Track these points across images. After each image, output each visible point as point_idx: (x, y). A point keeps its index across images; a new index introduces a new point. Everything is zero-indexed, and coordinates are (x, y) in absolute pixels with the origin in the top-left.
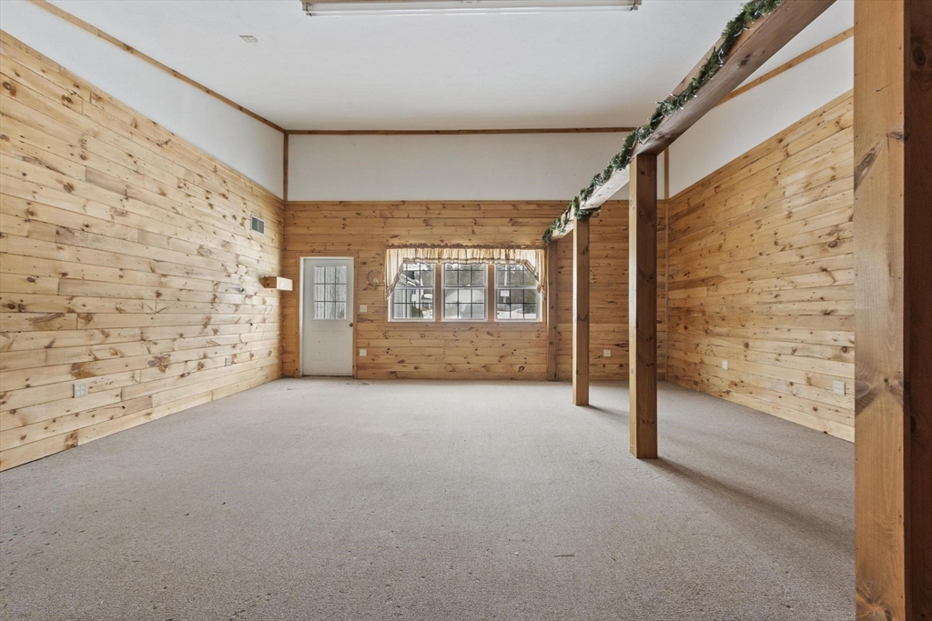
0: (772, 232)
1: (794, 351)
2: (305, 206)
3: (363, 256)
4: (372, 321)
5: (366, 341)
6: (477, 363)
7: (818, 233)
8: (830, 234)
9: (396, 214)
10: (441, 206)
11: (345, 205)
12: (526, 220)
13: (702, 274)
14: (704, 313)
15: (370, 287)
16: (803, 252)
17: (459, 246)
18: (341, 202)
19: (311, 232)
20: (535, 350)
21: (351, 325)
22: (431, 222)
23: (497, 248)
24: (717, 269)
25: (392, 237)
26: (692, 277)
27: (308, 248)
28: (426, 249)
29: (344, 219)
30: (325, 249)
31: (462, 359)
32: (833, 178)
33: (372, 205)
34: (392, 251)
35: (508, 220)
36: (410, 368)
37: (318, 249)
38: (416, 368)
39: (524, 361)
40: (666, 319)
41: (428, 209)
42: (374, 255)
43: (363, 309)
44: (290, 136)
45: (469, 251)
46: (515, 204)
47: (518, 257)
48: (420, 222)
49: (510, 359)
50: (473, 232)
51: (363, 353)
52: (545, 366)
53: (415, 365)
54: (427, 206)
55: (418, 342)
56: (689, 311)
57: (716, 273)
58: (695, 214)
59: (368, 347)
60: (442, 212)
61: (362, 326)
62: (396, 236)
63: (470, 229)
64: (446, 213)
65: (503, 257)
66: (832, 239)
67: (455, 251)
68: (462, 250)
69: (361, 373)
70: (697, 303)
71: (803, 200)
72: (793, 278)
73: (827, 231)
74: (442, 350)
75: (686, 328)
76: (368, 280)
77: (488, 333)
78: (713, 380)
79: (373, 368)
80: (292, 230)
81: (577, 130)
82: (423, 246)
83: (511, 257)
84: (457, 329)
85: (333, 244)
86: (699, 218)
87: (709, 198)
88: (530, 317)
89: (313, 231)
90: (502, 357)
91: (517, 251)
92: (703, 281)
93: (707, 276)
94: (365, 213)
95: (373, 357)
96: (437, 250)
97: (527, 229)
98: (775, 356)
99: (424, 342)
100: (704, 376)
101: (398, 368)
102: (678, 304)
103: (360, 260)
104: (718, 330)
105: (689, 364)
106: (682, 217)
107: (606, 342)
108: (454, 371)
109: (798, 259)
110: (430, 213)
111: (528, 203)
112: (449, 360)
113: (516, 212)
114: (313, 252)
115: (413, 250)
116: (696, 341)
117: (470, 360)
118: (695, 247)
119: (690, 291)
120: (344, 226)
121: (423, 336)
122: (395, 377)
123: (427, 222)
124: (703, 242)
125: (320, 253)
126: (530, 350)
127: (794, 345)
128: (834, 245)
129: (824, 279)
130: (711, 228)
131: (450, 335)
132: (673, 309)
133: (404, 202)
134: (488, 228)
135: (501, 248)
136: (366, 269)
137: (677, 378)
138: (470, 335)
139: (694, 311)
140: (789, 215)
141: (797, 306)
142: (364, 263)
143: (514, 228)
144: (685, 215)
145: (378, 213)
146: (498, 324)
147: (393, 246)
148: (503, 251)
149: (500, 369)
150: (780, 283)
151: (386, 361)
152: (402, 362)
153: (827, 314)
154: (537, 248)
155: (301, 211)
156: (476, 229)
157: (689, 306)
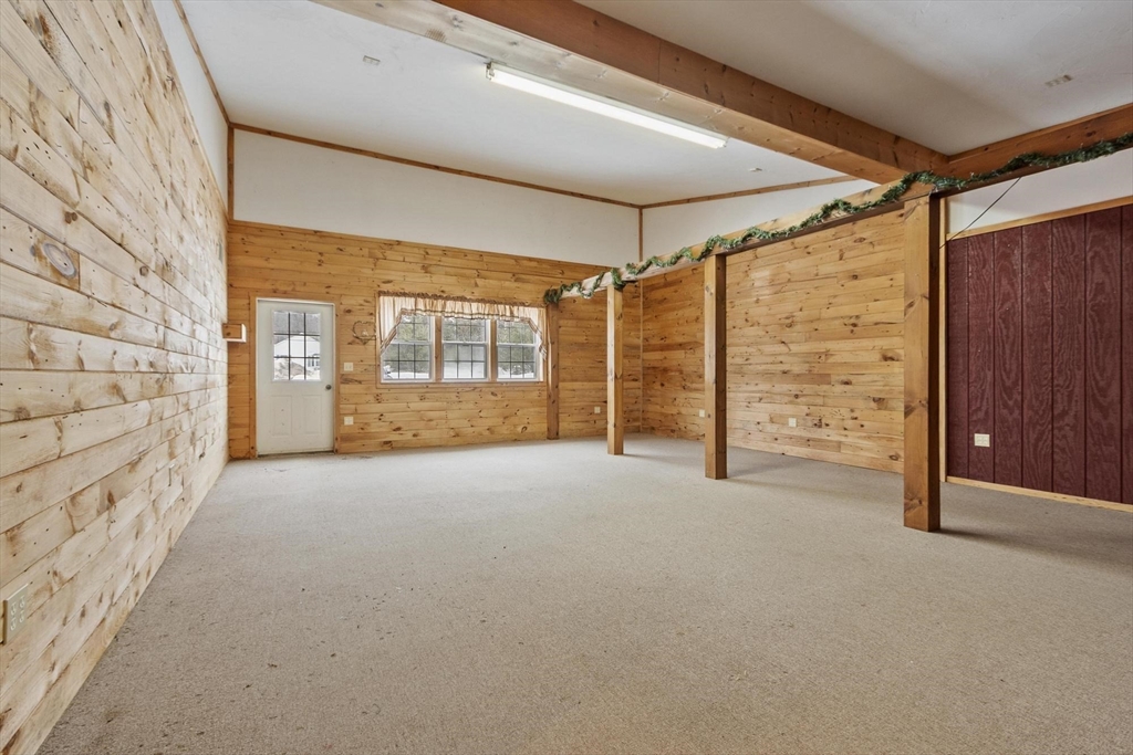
0: (743, 312)
1: (761, 399)
2: (261, 230)
3: (348, 302)
4: (360, 382)
5: (353, 406)
6: (482, 426)
7: (779, 316)
8: (787, 318)
9: (389, 254)
10: (441, 252)
11: (321, 237)
12: (528, 277)
13: (680, 340)
14: (681, 372)
15: (357, 340)
16: (768, 329)
17: (463, 299)
18: (316, 232)
19: (271, 266)
20: (537, 409)
21: (329, 388)
22: (432, 269)
23: (501, 303)
24: (695, 336)
25: (384, 282)
26: (668, 342)
27: (268, 286)
28: (427, 300)
29: (320, 254)
30: (293, 290)
31: (465, 423)
32: (789, 280)
33: (360, 241)
34: (386, 298)
35: (511, 275)
36: (408, 436)
37: (283, 288)
38: (414, 435)
39: (526, 421)
40: (641, 377)
41: (427, 253)
42: (362, 302)
43: (348, 367)
44: (236, 132)
45: (474, 305)
46: (517, 259)
47: (522, 315)
48: (418, 268)
49: (514, 420)
50: (476, 285)
51: (349, 421)
52: (545, 426)
53: (414, 432)
54: (426, 250)
55: (417, 405)
56: (665, 370)
57: (693, 339)
58: (672, 288)
59: (355, 413)
60: (443, 259)
61: (345, 389)
62: (389, 282)
63: (473, 281)
64: (447, 261)
65: (508, 314)
66: (789, 321)
67: (459, 303)
68: (466, 304)
69: (345, 446)
70: (675, 363)
71: (767, 292)
72: (760, 347)
73: (784, 316)
74: (443, 413)
75: (662, 385)
76: (353, 333)
77: (492, 393)
78: (690, 427)
79: (361, 438)
80: (241, 260)
81: (573, 194)
82: (424, 296)
83: (516, 314)
84: (460, 390)
85: (305, 284)
86: (676, 291)
87: (686, 277)
88: (529, 376)
89: (274, 263)
90: (505, 418)
91: (521, 308)
92: (681, 346)
93: (684, 341)
94: (349, 250)
95: (361, 426)
96: (440, 301)
97: (529, 287)
98: (746, 404)
99: (425, 405)
100: (682, 425)
101: (394, 437)
102: (652, 364)
103: (342, 307)
104: (694, 386)
105: (666, 416)
106: (657, 288)
107: (596, 399)
108: (457, 435)
109: (764, 333)
110: (429, 258)
111: (530, 259)
112: (453, 424)
113: (520, 268)
114: (275, 293)
115: (413, 300)
116: (674, 396)
117: (474, 423)
118: (672, 316)
119: (666, 353)
120: (320, 263)
121: (422, 399)
122: (390, 448)
123: (426, 269)
124: (680, 313)
125: (285, 294)
126: (532, 410)
127: (758, 395)
128: (790, 326)
129: (783, 348)
130: (689, 302)
131: (453, 396)
132: (649, 368)
133: (399, 243)
134: (491, 281)
135: (506, 304)
136: (352, 318)
137: (653, 428)
138: (474, 395)
139: (672, 371)
140: (757, 301)
141: (764, 367)
142: (349, 311)
143: (516, 284)
144: (660, 288)
145: (366, 251)
146: (502, 383)
147: (386, 294)
148: (507, 307)
149: (504, 430)
150: (750, 350)
151: (381, 430)
152: (399, 429)
153: (785, 373)
154: (539, 306)
155: (256, 236)
156: (479, 281)
157: (665, 365)
